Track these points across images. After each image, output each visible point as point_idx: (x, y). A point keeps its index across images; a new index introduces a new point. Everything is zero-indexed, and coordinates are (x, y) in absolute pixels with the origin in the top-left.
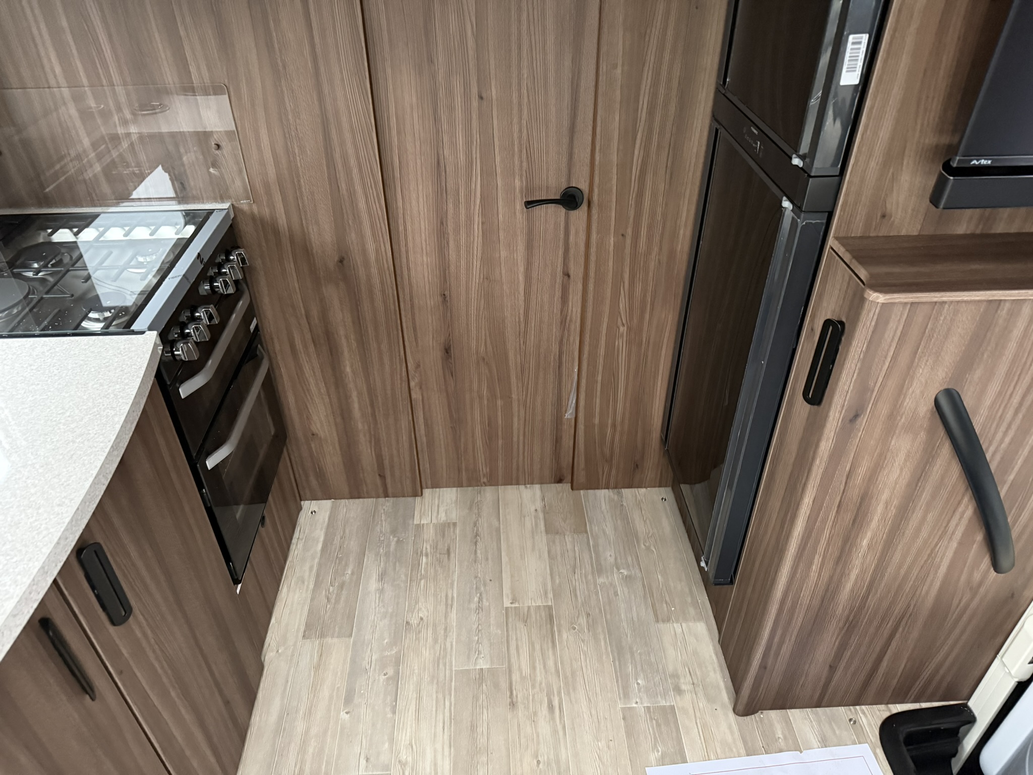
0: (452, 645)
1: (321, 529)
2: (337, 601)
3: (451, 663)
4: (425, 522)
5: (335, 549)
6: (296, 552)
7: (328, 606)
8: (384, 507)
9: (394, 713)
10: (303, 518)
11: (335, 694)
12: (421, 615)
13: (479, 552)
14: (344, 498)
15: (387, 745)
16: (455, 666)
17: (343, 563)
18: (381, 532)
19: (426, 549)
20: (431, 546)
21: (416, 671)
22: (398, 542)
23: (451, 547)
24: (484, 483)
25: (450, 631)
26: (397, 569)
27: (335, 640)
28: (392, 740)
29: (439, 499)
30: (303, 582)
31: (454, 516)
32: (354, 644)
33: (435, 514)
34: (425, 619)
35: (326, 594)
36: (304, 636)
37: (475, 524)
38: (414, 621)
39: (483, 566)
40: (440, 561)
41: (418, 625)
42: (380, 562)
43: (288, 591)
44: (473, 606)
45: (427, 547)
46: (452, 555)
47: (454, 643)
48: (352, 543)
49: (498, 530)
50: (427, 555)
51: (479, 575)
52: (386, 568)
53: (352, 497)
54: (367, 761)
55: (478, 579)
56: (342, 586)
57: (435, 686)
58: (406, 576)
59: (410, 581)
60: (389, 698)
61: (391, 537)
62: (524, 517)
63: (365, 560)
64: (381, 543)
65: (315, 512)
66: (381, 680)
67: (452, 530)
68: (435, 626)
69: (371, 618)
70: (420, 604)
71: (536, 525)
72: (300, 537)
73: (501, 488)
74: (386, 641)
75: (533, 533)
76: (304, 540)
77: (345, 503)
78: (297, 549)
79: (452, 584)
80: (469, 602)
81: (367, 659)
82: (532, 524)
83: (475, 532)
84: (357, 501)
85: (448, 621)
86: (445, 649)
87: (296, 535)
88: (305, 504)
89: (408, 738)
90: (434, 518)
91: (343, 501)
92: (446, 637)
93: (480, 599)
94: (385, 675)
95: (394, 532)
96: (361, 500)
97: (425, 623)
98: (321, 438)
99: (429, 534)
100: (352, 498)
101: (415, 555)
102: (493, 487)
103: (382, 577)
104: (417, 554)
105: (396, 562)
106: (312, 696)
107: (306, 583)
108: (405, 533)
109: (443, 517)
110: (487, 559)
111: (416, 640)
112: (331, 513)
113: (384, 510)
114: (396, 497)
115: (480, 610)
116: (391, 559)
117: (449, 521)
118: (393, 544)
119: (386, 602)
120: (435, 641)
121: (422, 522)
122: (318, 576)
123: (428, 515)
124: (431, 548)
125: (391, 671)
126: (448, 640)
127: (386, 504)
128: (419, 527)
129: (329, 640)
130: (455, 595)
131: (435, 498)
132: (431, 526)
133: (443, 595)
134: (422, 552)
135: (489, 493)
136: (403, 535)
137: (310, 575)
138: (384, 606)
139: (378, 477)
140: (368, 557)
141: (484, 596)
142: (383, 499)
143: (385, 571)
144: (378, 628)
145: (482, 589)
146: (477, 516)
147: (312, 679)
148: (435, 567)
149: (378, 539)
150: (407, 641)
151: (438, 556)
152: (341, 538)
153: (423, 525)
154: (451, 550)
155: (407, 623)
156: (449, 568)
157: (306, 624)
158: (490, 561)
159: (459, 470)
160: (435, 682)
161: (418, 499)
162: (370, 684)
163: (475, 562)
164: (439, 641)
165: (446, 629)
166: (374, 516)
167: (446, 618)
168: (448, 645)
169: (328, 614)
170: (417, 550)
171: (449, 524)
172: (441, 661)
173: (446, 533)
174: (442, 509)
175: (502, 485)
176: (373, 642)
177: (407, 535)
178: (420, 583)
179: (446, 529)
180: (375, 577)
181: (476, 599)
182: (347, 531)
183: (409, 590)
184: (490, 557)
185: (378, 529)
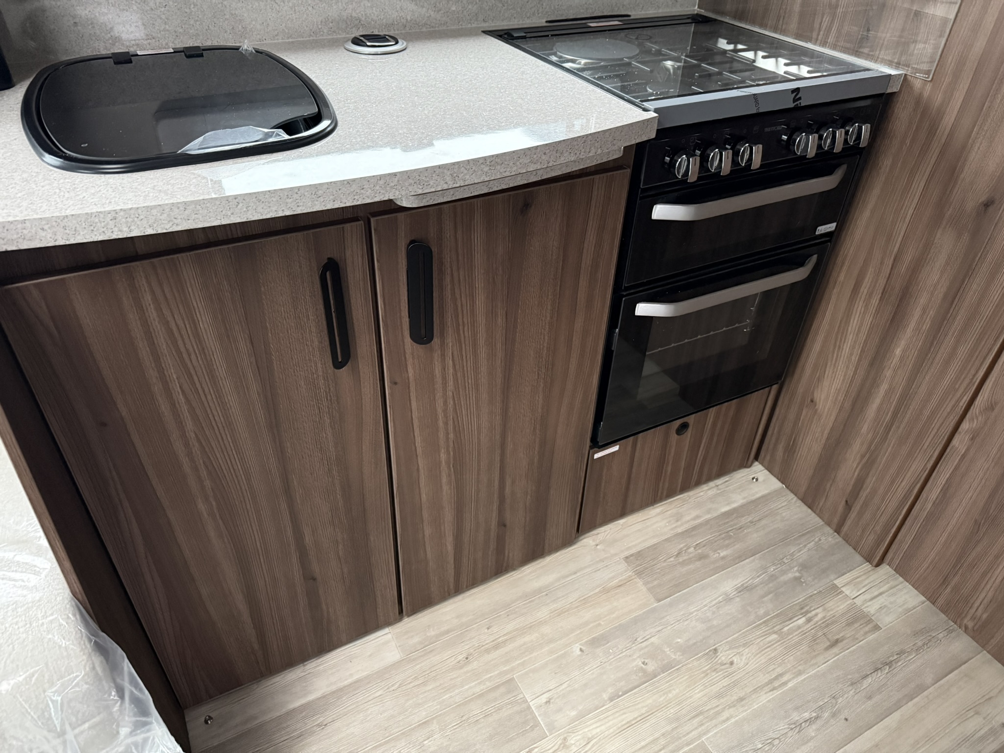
0: (728, 719)
1: (744, 498)
2: (683, 564)
3: (708, 731)
4: (847, 592)
5: (736, 525)
6: (702, 494)
7: (672, 559)
8: (823, 538)
9: (611, 699)
10: (742, 475)
11: (592, 625)
12: (735, 659)
13: (869, 680)
14: (796, 495)
15: (574, 713)
16: (707, 738)
17: (727, 542)
18: (792, 555)
19: (816, 615)
20: (824, 617)
21: (670, 695)
22: (797, 579)
23: (845, 642)
24: (966, 628)
25: (743, 706)
26: (766, 599)
27: (644, 589)
28: (581, 716)
29: (891, 588)
30: (677, 521)
31: (887, 620)
32: (654, 610)
33: (867, 596)
34: (734, 667)
35: (682, 548)
36: (627, 558)
37: (901, 653)
38: (723, 657)
39: (856, 698)
40: (815, 639)
41: (722, 664)
42: (758, 577)
43: (659, 514)
44: (795, 716)
45: (820, 614)
46: (835, 650)
47: (733, 720)
48: (755, 535)
49: (921, 689)
50: (809, 620)
51: (840, 700)
52: (756, 586)
53: (804, 500)
54: (546, 702)
55: (834, 701)
56: (702, 557)
57: (669, 728)
58: (766, 614)
59: (764, 622)
60: (623, 683)
61: (796, 569)
62: (977, 713)
63: (747, 560)
64: (780, 564)
65: (757, 480)
66: (635, 664)
67: (867, 629)
68: (735, 684)
69: (692, 609)
70: (746, 650)
71: (982, 739)
72: (720, 487)
73: (985, 655)
74: (679, 640)
75: (966, 739)
76: (719, 492)
77: (792, 499)
78: (706, 492)
79: (800, 673)
80: (797, 708)
81: (647, 633)
82: (976, 732)
83: (891, 659)
84: (805, 508)
85: (753, 697)
86: (718, 713)
87: (719, 482)
88: (757, 467)
89: (594, 732)
90: (862, 598)
91: (792, 496)
92: (732, 705)
93: (810, 721)
94: (643, 663)
95: (804, 567)
96: (810, 511)
97: (731, 670)
98: (816, 410)
99: (837, 607)
100: (802, 501)
101: (797, 607)
102: (975, 643)
103: (744, 589)
104: (802, 609)
105: (770, 593)
106: (577, 605)
107: (679, 523)
108: (813, 580)
109: (872, 608)
110: (870, 698)
111: (704, 672)
112: (769, 494)
113: (820, 540)
114: (847, 542)
115: (798, 728)
116: (771, 585)
117: (873, 618)
118: (790, 575)
119: (721, 612)
120: (719, 695)
121: (843, 589)
122: (694, 528)
123: (858, 591)
124: (821, 620)
125: (651, 667)
126: (731, 710)
127: (828, 537)
128: (835, 590)
129: (640, 583)
130: (790, 685)
131: (888, 583)
132: (848, 603)
133: (779, 670)
134: (807, 612)
135: (961, 644)
136: (809, 579)
137: (688, 521)
138: (714, 613)
139: (843, 503)
140: (754, 560)
141: (819, 723)
142: (831, 531)
143: (752, 589)
144: (686, 623)
145: (826, 715)
146: (915, 648)
147: (592, 593)
148: (803, 639)
149: (781, 556)
150: (696, 663)
151: (820, 634)
152: (751, 522)
153: (842, 592)
154: (840, 645)
155: (715, 650)
156: (815, 656)
157: (639, 552)
158: (870, 703)
159: (945, 581)
160: (673, 725)
161: (867, 566)
162: (624, 654)
163: (852, 684)
164: (722, 700)
165: (741, 699)
166: (803, 535)
167: (755, 691)
168: (726, 715)
169: (665, 564)
170: (807, 606)
171: (870, 621)
172: (701, 717)
173: (856, 625)
174: (881, 600)
175: (988, 652)
176: (669, 628)
177: (813, 583)
178: (770, 634)
179: (862, 622)
180: (738, 582)
181: (806, 715)
182: (764, 522)
183: (752, 629)
184: (874, 700)
185: (793, 549)
